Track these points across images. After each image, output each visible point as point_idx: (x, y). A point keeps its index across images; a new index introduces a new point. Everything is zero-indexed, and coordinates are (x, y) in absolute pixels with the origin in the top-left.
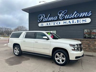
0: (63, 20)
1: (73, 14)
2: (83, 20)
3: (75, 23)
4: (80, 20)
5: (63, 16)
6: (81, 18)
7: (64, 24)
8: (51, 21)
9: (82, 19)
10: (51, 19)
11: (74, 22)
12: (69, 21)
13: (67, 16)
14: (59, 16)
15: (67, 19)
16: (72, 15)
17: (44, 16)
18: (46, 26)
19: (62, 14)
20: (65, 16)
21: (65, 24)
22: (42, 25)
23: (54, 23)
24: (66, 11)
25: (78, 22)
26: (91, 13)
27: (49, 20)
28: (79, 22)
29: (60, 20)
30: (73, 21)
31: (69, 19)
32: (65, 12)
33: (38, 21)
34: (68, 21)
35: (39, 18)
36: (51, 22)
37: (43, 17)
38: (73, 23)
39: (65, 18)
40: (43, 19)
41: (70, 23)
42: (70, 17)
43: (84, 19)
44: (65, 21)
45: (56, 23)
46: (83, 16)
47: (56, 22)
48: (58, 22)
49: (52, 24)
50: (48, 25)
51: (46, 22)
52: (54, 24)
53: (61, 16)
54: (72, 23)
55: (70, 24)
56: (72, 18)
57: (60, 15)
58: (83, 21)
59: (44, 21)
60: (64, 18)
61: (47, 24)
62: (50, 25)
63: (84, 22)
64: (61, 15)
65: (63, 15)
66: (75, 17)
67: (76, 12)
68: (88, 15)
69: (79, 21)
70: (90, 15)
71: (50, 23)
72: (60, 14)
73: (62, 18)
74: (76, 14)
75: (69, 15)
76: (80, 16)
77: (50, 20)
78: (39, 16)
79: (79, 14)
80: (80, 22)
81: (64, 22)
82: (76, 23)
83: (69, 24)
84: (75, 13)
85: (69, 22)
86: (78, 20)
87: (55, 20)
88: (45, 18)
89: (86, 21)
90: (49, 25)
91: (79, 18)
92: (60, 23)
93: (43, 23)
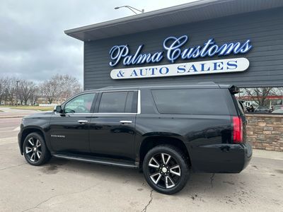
0: (175, 62)
2: (228, 64)
3: (209, 70)
5: (177, 52)
6: (225, 56)
8: (145, 64)
9: (225, 61)
10: (145, 58)
12: (193, 66)
13: (186, 50)
15: (187, 60)
16: (201, 49)
17: (125, 50)
19: (174, 46)
20: (182, 52)
21: (182, 73)
22: (119, 75)
23: (153, 69)
24: (185, 38)
28: (218, 68)
30: (203, 65)
31: (192, 59)
32: (181, 40)
33: (111, 63)
34: (188, 65)
35: (113, 57)
37: (124, 53)
38: (203, 70)
39: (183, 56)
40: (122, 58)
41: (195, 71)
42: (196, 53)
43: (232, 61)
46: (228, 52)
49: (147, 72)
50: (136, 75)
51: (131, 65)
52: (153, 74)
53: (172, 51)
54: (199, 72)
55: (196, 73)
56: (199, 56)
57: (169, 49)
58: (229, 67)
60: (180, 56)
61: (134, 71)
64: (171, 48)
65: (177, 49)
66: (207, 55)
67: (210, 41)
68: (242, 51)
69: (219, 66)
70: (247, 49)
71: (141, 70)
72: (169, 47)
75: (192, 49)
77: (143, 62)
78: (111, 51)
80: (222, 69)
81: (178, 68)
83: (192, 72)
84: (207, 45)
85: (192, 68)
88: (128, 55)
89: (236, 66)
90: (139, 76)
91: (217, 56)
93: (123, 70)
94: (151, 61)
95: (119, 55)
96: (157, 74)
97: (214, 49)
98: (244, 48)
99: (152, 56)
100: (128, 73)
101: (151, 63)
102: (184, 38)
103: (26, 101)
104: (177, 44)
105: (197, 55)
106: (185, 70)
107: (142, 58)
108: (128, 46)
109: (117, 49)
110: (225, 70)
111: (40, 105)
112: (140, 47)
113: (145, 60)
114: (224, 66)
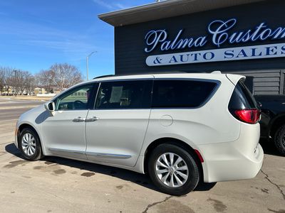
0: (222, 47)
1: (255, 30)
2: (283, 48)
3: (260, 55)
4: (276, 47)
6: (280, 40)
7: (226, 59)
8: (187, 49)
9: (280, 46)
10: (187, 42)
11: (257, 53)
13: (234, 34)
14: (212, 35)
15: (235, 45)
16: (251, 33)
18: (170, 64)
19: (221, 30)
20: (230, 36)
21: (229, 58)
22: (156, 62)
23: (196, 55)
25: (268, 53)
27: (179, 47)
29: (216, 47)
30: (254, 50)
31: (241, 44)
32: (229, 24)
33: (146, 50)
34: (237, 50)
36: (185, 54)
37: (161, 38)
38: (253, 55)
39: (231, 41)
42: (245, 38)
44: (229, 50)
45: (202, 55)
46: (283, 36)
47: (203, 52)
48: (208, 53)
49: (188, 58)
50: (176, 61)
52: (196, 59)
53: (218, 35)
55: (246, 58)
57: (215, 34)
58: (284, 51)
59: (165, 50)
60: (228, 40)
61: (174, 57)
62: (182, 60)
64: (217, 32)
65: (224, 33)
66: (259, 39)
67: (262, 24)
69: (272, 50)
71: (182, 56)
72: (214, 31)
73: (221, 40)
74: (262, 30)
75: (241, 33)
76: (276, 37)
77: (184, 47)
78: (147, 36)
79: (272, 32)
80: (276, 53)
81: (226, 53)
82: (264, 56)
85: (241, 53)
86: (268, 49)
87: (199, 46)
90: (180, 62)
91: (271, 40)
92: (213, 55)
94: (193, 46)
95: (156, 40)
97: (267, 32)
99: (194, 41)
100: (166, 59)
101: (193, 48)
103: (22, 91)
104: (224, 28)
106: (233, 55)
107: (183, 43)
108: (166, 30)
109: (154, 34)
110: (279, 55)
111: (38, 95)
112: (181, 31)
113: (187, 46)
114: (278, 51)
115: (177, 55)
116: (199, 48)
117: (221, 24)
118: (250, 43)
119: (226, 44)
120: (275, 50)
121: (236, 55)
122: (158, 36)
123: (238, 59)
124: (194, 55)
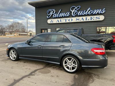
0: (75, 16)
1: (87, 10)
2: (96, 18)
3: (89, 20)
4: (94, 17)
5: (76, 12)
6: (95, 15)
7: (77, 21)
8: (62, 17)
11: (87, 19)
12: (82, 18)
13: (80, 12)
14: (72, 12)
15: (80, 16)
17: (54, 11)
18: (56, 23)
19: (75, 10)
20: (78, 13)
22: (51, 22)
25: (91, 19)
26: (105, 10)
27: (60, 16)
29: (73, 17)
30: (86, 18)
31: (82, 16)
33: (47, 17)
36: (62, 19)
38: (86, 20)
39: (78, 14)
40: (52, 15)
41: (83, 20)
42: (83, 13)
43: (98, 16)
44: (78, 18)
47: (68, 19)
48: (70, 19)
49: (63, 21)
51: (56, 18)
53: (74, 12)
57: (73, 11)
59: (54, 17)
62: (61, 21)
63: (98, 20)
65: (76, 11)
67: (89, 8)
69: (93, 18)
70: (104, 12)
71: (61, 20)
73: (75, 14)
74: (89, 10)
75: (82, 12)
76: (94, 13)
77: (61, 16)
79: (93, 11)
81: (76, 19)
82: (90, 20)
83: (82, 21)
86: (91, 18)
89: (99, 18)
90: (60, 22)
91: (92, 15)
92: (72, 20)
93: (53, 20)
94: (65, 16)
95: (51, 13)
96: (68, 21)
98: (103, 11)
99: (65, 14)
100: (55, 21)
101: (65, 17)
102: (79, 7)
104: (76, 9)
105: (84, 14)
106: (79, 20)
107: (61, 15)
108: (55, 10)
109: (50, 11)
110: (95, 20)
111: (7, 35)
112: (60, 10)
113: (63, 16)
115: (59, 19)
116: (67, 17)
117: (75, 8)
118: (85, 15)
119: (77, 16)
120: (94, 18)
121: (80, 20)
122: (52, 11)
123: (81, 21)
124: (65, 20)
